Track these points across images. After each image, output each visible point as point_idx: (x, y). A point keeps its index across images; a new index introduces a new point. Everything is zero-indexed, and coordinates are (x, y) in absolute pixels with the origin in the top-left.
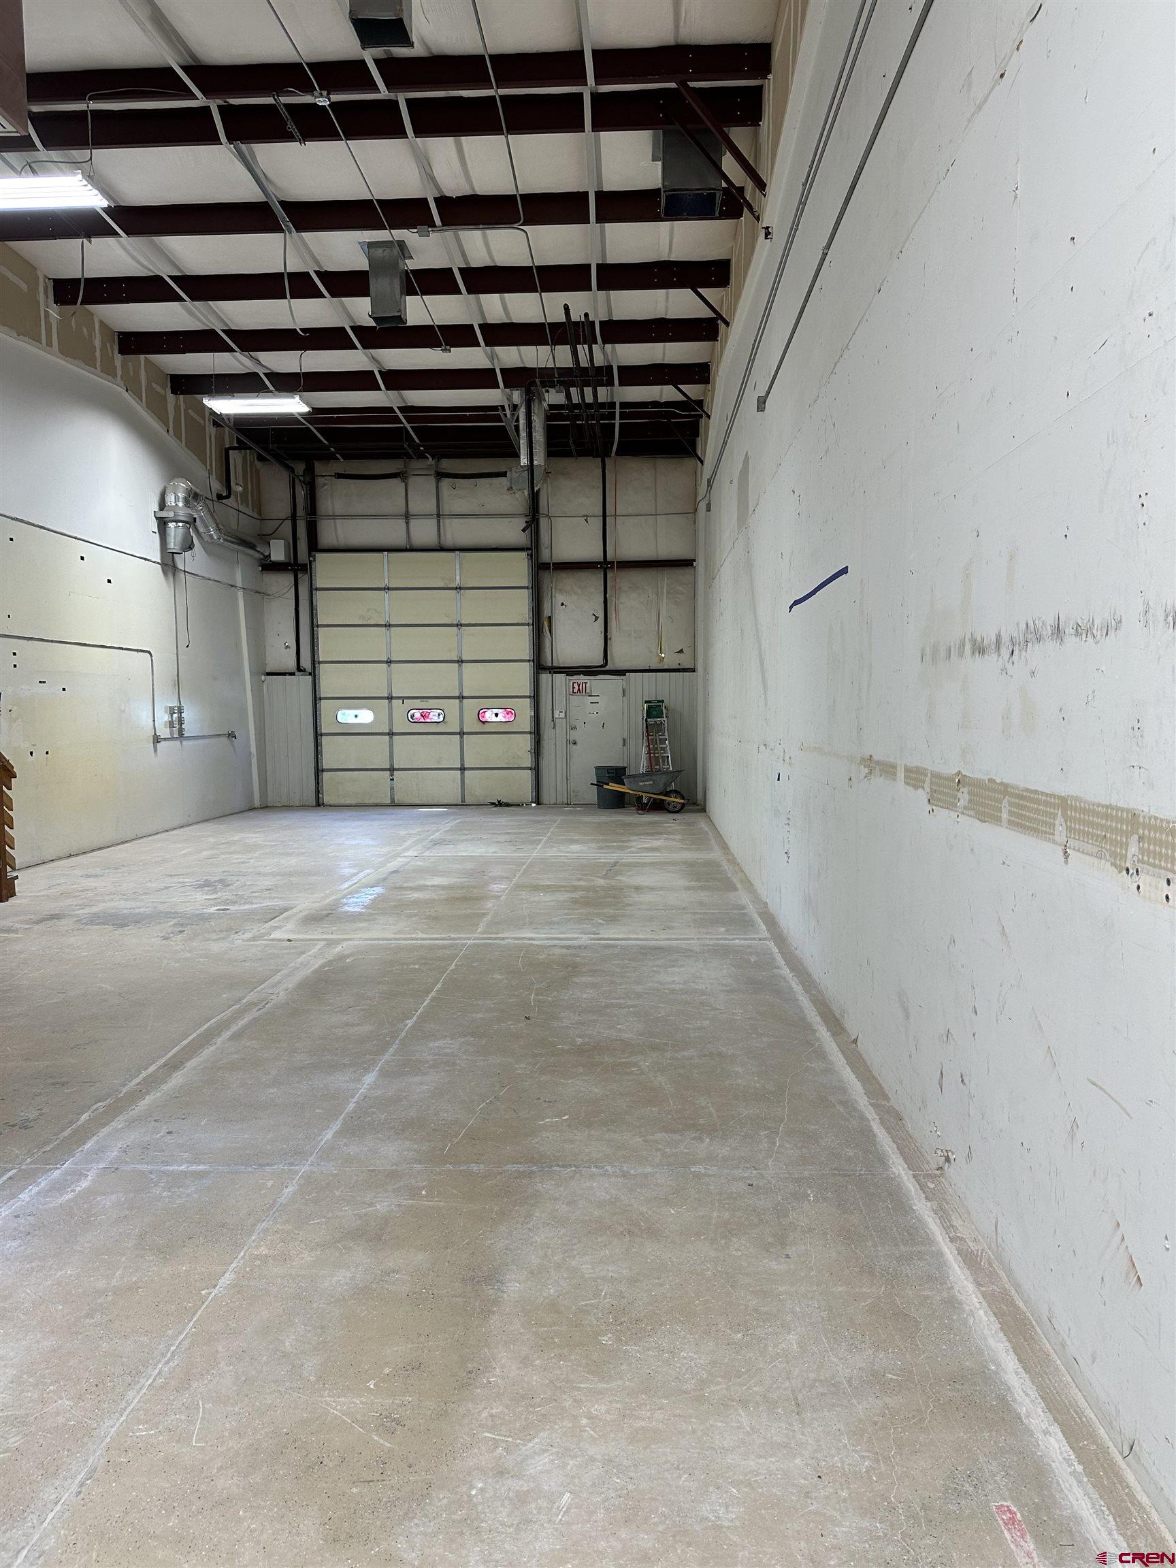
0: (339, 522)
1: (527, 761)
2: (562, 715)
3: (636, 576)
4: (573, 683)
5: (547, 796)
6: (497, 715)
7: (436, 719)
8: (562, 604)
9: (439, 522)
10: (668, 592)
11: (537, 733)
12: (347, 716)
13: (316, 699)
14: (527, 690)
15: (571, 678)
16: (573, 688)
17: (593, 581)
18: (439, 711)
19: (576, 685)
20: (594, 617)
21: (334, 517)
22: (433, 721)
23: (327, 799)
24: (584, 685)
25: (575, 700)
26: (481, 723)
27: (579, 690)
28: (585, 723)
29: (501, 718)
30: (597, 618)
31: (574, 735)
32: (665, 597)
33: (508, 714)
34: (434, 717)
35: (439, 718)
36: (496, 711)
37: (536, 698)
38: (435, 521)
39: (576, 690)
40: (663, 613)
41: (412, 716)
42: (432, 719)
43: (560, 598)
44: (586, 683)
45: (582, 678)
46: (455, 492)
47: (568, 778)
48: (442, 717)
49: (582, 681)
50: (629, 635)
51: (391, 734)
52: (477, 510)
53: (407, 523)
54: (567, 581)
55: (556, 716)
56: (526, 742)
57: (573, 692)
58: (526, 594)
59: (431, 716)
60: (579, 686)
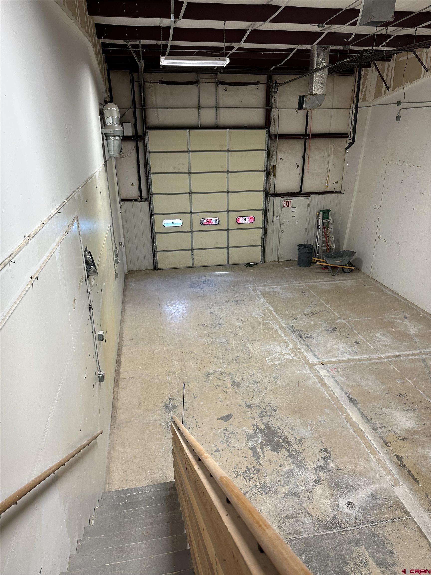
0: (160, 111)
1: (260, 242)
2: (278, 218)
3: (319, 142)
4: (284, 201)
5: (267, 259)
6: (245, 219)
7: (214, 223)
8: (281, 159)
9: (217, 111)
10: (334, 152)
11: (265, 228)
12: (168, 223)
13: (152, 214)
14: (261, 206)
15: (283, 199)
16: (284, 204)
17: (298, 145)
18: (216, 219)
19: (285, 203)
20: (297, 165)
21: (157, 107)
22: (213, 224)
23: (160, 266)
24: (289, 202)
25: (284, 210)
26: (237, 224)
27: (287, 205)
28: (288, 222)
29: (247, 221)
30: (298, 166)
31: (283, 228)
32: (332, 153)
33: (251, 219)
34: (213, 222)
35: (216, 222)
36: (245, 218)
37: (265, 210)
38: (214, 111)
39: (285, 205)
40: (331, 162)
41: (203, 222)
42: (212, 223)
43: (280, 155)
44: (290, 201)
45: (288, 199)
46: (226, 93)
47: (278, 249)
48: (217, 221)
49: (288, 200)
50: (313, 175)
51: (192, 232)
52: (237, 103)
53: (199, 111)
54: (284, 145)
55: (275, 219)
56: (259, 233)
57: (284, 206)
58: (264, 154)
59: (212, 221)
60: (287, 203)
